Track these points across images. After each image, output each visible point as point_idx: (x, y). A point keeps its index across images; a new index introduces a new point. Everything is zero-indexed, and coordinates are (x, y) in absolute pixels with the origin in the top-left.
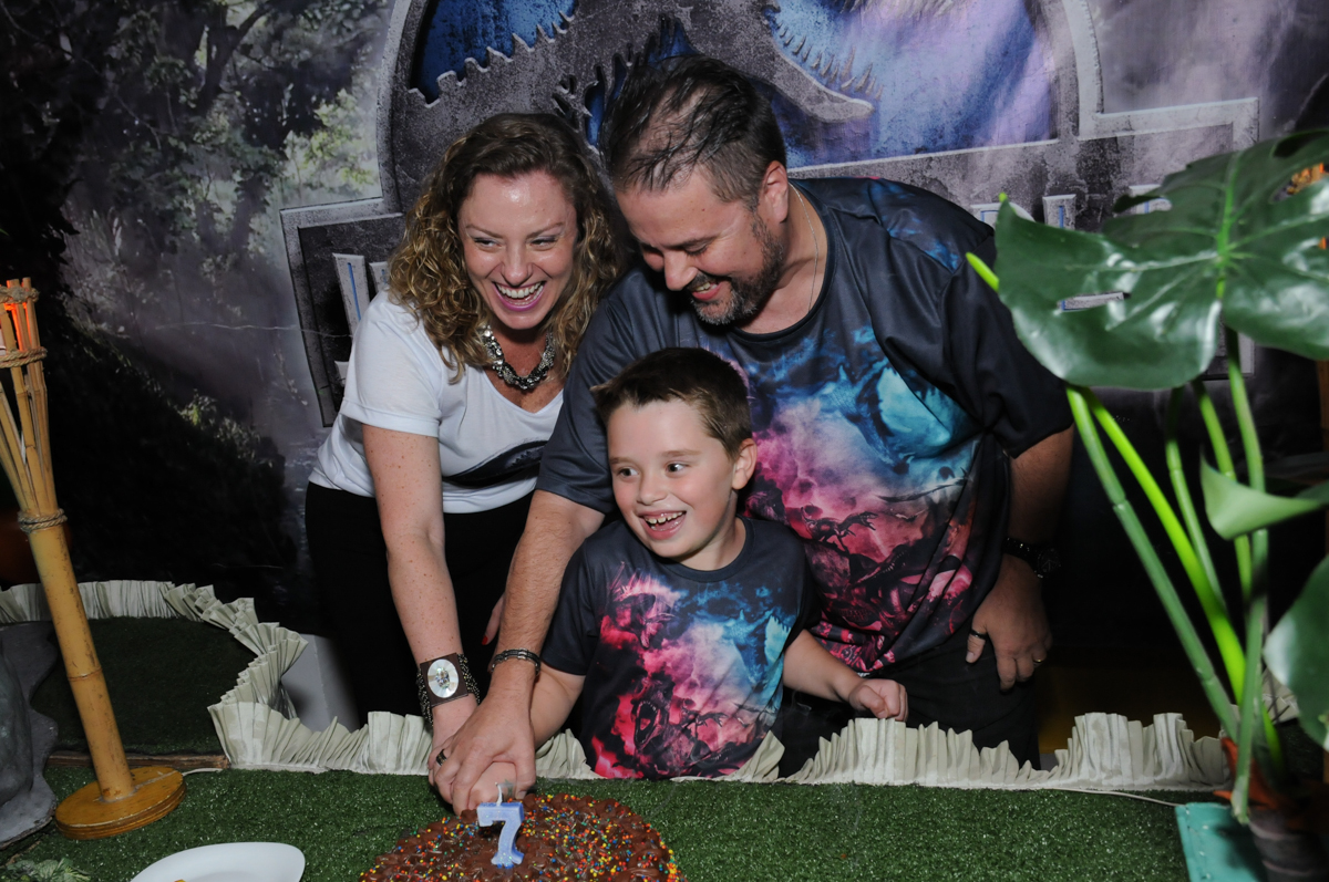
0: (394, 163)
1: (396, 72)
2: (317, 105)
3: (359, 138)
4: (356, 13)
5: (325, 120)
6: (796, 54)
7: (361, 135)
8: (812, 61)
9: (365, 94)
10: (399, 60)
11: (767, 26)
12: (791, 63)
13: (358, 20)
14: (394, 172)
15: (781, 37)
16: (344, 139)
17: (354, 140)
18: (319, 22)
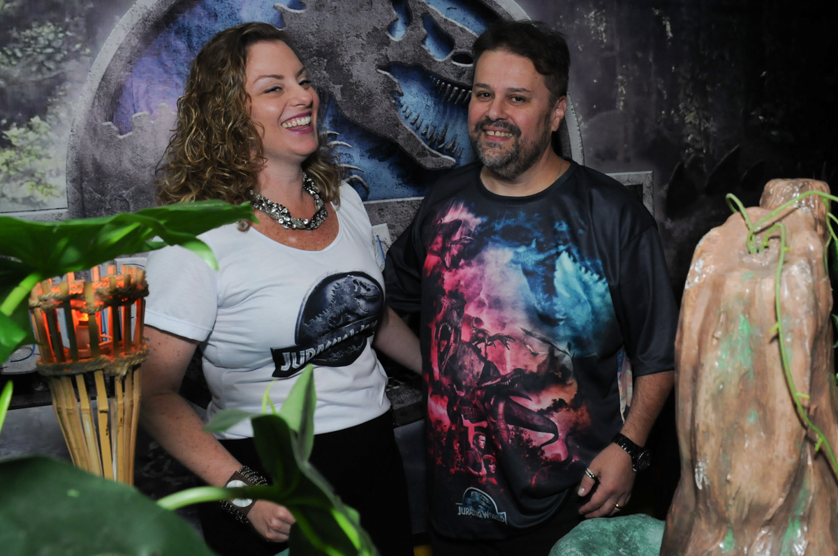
0: (82, 181)
1: (93, 107)
2: (7, 127)
3: (49, 158)
4: (59, 57)
5: (14, 141)
6: (412, 124)
7: (51, 155)
8: (422, 130)
9: (59, 122)
10: (97, 97)
11: (394, 104)
12: (410, 130)
13: (60, 62)
14: (82, 188)
15: (404, 112)
16: (33, 158)
17: (44, 160)
18: (17, 58)
